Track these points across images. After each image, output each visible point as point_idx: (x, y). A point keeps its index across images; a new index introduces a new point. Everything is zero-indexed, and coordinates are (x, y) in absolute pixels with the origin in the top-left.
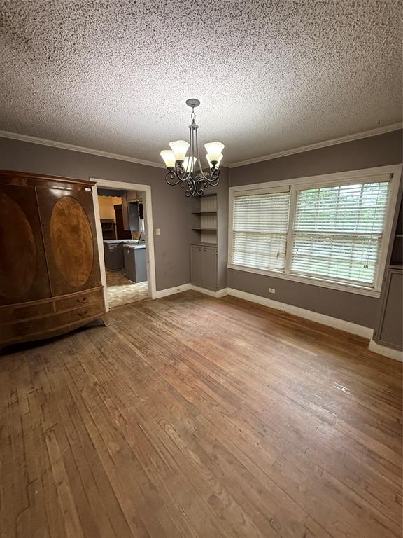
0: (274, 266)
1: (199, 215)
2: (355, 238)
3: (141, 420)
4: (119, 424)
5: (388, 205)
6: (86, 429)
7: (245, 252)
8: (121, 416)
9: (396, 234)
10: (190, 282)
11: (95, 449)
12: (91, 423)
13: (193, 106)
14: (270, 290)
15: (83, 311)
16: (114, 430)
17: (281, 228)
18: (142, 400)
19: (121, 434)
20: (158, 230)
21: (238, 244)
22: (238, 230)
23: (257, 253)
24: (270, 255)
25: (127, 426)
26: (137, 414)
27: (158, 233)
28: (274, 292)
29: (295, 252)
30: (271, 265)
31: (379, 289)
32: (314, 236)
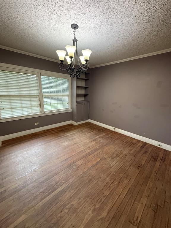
3: (112, 174)
4: (117, 182)
6: (124, 197)
8: (112, 183)
11: (130, 188)
12: (121, 196)
14: (36, 124)
16: (120, 183)
17: (35, 92)
18: (102, 176)
19: (120, 180)
24: (31, 107)
25: (116, 178)
26: (110, 176)
28: (38, 124)
29: (45, 103)
30: (34, 112)
31: (71, 109)
32: (51, 96)
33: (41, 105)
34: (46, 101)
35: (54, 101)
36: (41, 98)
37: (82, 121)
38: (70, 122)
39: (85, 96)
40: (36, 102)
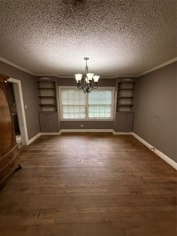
0: (83, 117)
1: (40, 97)
2: (105, 106)
5: (112, 97)
7: (69, 113)
9: (117, 104)
10: (41, 131)
13: (86, 60)
14: (81, 126)
15: (12, 163)
16: (98, 187)
17: (83, 103)
20: (26, 106)
21: (65, 110)
22: (64, 104)
23: (74, 113)
24: (80, 113)
27: (26, 108)
28: (83, 126)
29: (89, 111)
30: (81, 117)
31: (113, 118)
32: (94, 106)
33: (87, 113)
34: (90, 110)
35: (97, 110)
36: (87, 107)
37: (123, 133)
38: (111, 131)
39: (131, 106)
40: (83, 110)
